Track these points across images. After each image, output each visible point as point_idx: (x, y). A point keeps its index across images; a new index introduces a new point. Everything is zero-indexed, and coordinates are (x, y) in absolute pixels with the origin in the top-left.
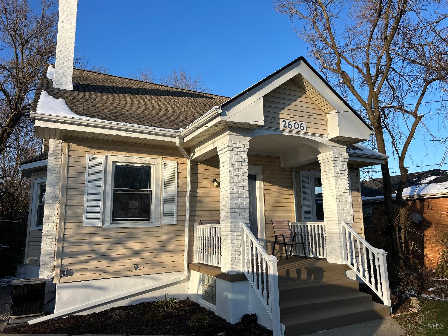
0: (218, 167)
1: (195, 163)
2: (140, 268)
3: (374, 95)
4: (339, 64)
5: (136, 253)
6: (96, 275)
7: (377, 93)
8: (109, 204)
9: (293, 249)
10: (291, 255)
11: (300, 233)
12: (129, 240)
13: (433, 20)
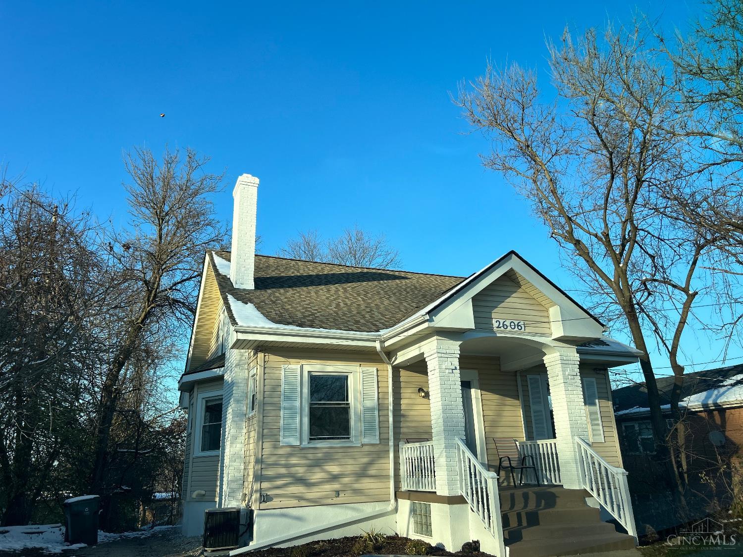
0: (426, 373)
1: (396, 369)
2: (341, 495)
3: (619, 270)
4: (571, 232)
5: (334, 478)
6: (294, 502)
7: (624, 268)
8: (306, 420)
9: (523, 477)
10: (522, 484)
11: (530, 455)
12: (327, 462)
13: (693, 169)
